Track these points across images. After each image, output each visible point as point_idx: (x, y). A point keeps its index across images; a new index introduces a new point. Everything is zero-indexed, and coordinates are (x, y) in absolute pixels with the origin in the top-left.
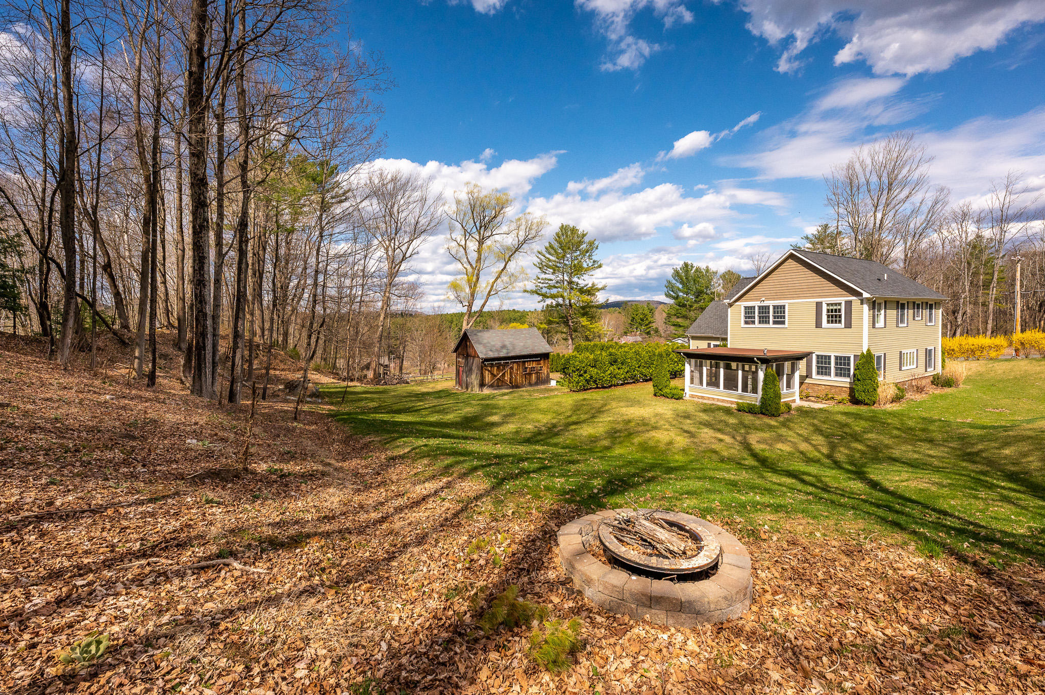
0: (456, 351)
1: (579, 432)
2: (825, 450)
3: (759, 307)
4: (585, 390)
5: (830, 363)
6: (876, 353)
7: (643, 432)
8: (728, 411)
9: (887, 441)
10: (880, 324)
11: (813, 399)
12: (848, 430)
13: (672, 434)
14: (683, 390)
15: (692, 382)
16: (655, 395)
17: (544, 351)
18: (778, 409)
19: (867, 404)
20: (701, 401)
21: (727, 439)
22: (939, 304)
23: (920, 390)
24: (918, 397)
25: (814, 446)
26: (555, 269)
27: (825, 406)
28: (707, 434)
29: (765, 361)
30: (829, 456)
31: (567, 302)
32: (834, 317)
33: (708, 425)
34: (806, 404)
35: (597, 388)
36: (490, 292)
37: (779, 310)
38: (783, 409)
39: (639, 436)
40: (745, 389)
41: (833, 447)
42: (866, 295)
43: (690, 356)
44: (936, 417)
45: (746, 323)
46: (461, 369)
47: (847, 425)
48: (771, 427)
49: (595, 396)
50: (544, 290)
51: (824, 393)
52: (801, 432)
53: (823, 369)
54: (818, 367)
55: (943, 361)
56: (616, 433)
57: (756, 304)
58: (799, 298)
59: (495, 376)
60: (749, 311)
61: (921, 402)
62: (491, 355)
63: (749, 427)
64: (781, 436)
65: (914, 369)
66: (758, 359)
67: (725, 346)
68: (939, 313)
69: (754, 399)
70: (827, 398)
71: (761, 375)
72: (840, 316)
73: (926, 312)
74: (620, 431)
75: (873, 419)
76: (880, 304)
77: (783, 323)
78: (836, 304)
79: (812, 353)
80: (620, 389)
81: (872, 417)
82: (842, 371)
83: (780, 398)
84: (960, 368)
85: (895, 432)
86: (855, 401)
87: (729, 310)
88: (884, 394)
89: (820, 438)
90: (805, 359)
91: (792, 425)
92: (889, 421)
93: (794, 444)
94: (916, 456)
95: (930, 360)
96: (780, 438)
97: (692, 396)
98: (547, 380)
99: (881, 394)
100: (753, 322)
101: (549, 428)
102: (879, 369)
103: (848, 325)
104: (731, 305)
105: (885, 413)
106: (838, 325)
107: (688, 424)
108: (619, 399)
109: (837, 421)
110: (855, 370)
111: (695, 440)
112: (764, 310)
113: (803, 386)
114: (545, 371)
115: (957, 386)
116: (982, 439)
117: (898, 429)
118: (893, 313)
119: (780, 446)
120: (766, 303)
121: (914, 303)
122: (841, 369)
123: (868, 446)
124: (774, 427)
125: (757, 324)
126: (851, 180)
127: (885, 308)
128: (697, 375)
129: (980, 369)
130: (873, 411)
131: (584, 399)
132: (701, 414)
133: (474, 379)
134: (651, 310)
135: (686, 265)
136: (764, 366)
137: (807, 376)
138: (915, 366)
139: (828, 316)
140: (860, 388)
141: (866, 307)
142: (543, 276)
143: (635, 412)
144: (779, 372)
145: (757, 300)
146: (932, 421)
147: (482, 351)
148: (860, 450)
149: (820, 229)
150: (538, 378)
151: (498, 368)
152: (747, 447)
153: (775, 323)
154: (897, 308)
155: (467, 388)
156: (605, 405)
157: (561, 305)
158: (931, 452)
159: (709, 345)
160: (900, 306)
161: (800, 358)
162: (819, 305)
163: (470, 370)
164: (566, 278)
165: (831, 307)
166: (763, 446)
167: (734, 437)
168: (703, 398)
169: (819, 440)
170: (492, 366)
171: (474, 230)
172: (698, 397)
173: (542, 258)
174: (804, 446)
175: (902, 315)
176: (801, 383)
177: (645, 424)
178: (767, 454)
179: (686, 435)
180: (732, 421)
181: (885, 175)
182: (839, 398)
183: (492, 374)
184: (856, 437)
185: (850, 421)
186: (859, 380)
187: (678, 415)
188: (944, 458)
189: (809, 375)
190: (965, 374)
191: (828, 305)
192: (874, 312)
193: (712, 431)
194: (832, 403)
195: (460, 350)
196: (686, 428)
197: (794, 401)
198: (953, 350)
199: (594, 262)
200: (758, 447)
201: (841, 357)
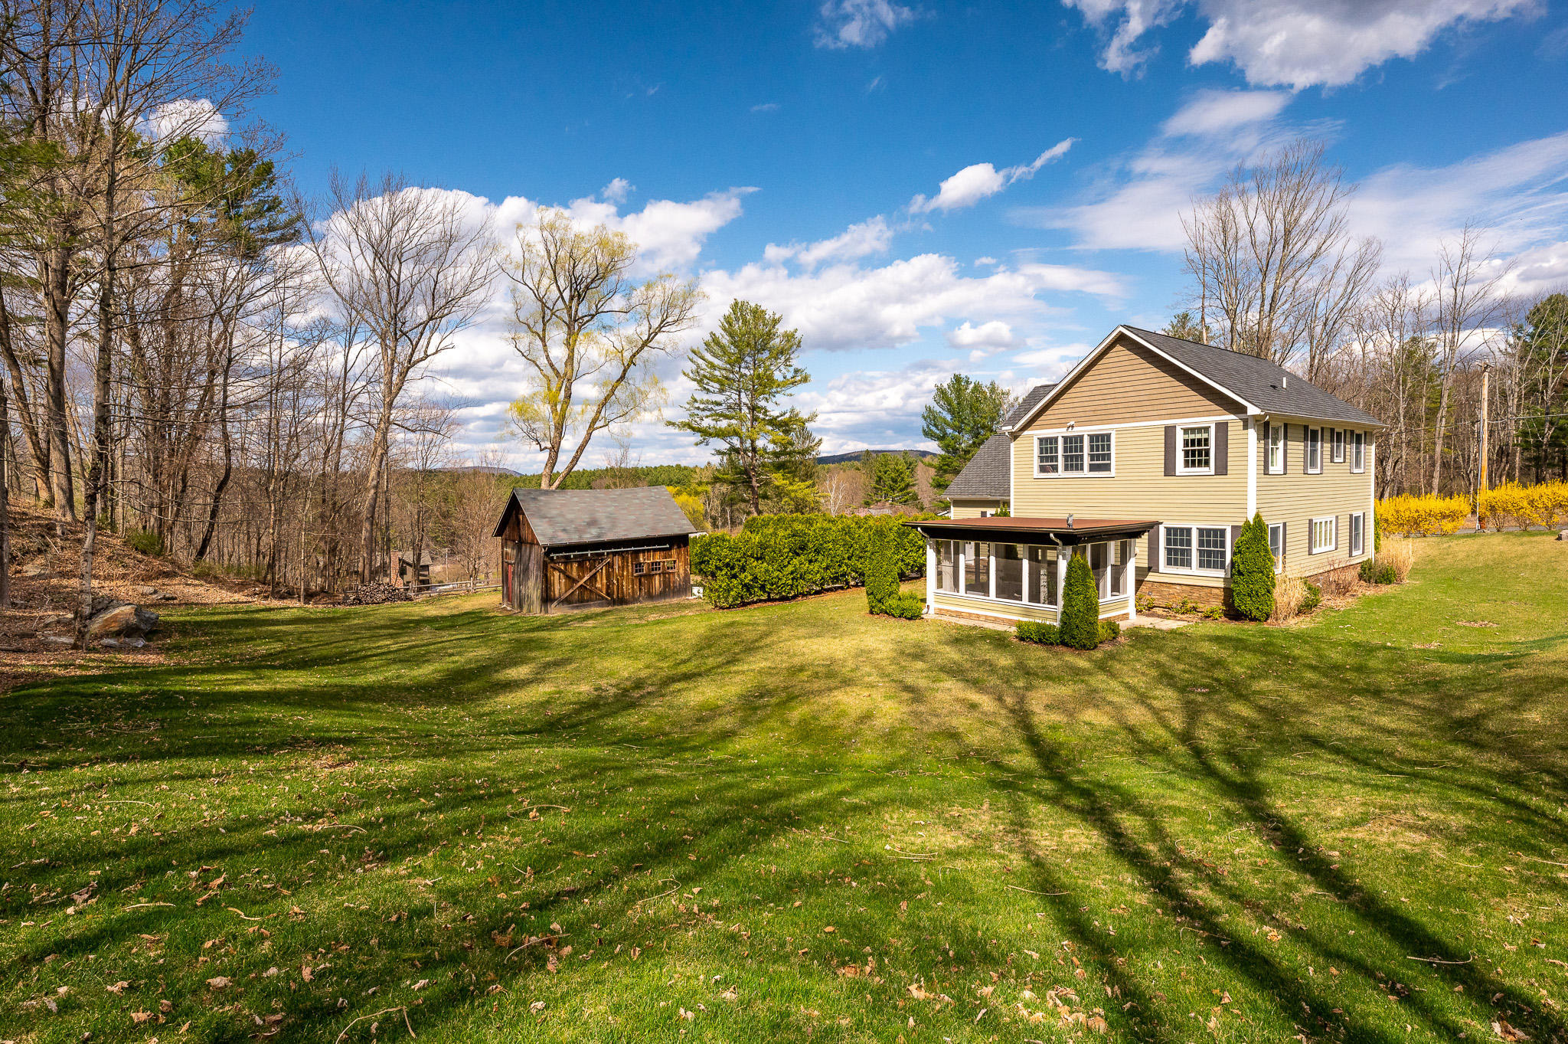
0: (499, 532)
1: (680, 700)
2: (1177, 722)
3: (1065, 439)
4: (744, 604)
5: (1189, 543)
6: (1270, 522)
7: (820, 692)
8: (999, 641)
9: (1296, 697)
10: (1277, 467)
11: (1159, 611)
12: (1220, 674)
13: (877, 695)
14: (924, 600)
15: (940, 585)
16: (871, 613)
17: (676, 530)
18: (1092, 634)
19: (1254, 619)
20: (954, 620)
21: (986, 702)
22: (1371, 434)
23: (1343, 589)
24: (1341, 603)
25: (1156, 712)
26: (724, 385)
27: (1181, 624)
28: (951, 690)
29: (1070, 539)
30: (1186, 737)
31: (748, 444)
32: (1196, 454)
33: (955, 671)
34: (1146, 622)
35: (769, 600)
36: (594, 421)
37: (1101, 442)
38: (1102, 632)
39: (807, 702)
40: (1034, 597)
41: (1193, 713)
42: (1253, 410)
43: (933, 532)
44: (1377, 641)
45: (1043, 469)
46: (511, 569)
47: (1218, 663)
48: (1076, 672)
49: (756, 616)
50: (707, 423)
51: (1179, 600)
52: (1133, 681)
53: (1179, 557)
54: (1169, 551)
55: (1377, 536)
56: (761, 696)
57: (1059, 433)
58: (1134, 419)
59: (575, 581)
60: (1047, 446)
61: (1347, 613)
62: (564, 539)
63: (1036, 674)
64: (1095, 691)
65: (1331, 552)
66: (1057, 535)
67: (1006, 514)
68: (1370, 451)
69: (1050, 615)
70: (1186, 610)
71: (1062, 567)
72: (1207, 454)
73: (1351, 448)
74: (770, 693)
75: (1266, 649)
76: (1276, 430)
77: (1107, 468)
78: (1200, 430)
79: (1159, 523)
80: (813, 601)
81: (1264, 644)
82: (1210, 559)
83: (1096, 612)
84: (1404, 550)
85: (1309, 675)
86: (1234, 613)
87: (1012, 445)
88: (1285, 599)
89: (1170, 693)
90: (1146, 536)
91: (1118, 666)
92: (1297, 652)
93: (1118, 708)
94: (1357, 731)
95: (1357, 535)
96: (1092, 698)
97: (940, 612)
98: (685, 588)
99: (1279, 600)
100: (1055, 469)
101: (626, 690)
102: (1275, 551)
103: (1222, 469)
104: (1015, 436)
105: (1290, 636)
106: (1203, 470)
107: (917, 675)
108: (801, 622)
109: (1200, 656)
110: (1234, 554)
111: (922, 708)
112: (1073, 444)
113: (1143, 587)
114: (681, 569)
115: (1399, 581)
116: (1473, 685)
117: (1314, 668)
118: (1297, 448)
119: (1090, 715)
120: (1077, 431)
121: (1332, 430)
122: (1209, 553)
123: (1261, 709)
124: (1085, 672)
125: (1061, 472)
126: (1224, 223)
127: (1286, 438)
128: (947, 568)
129: (1429, 551)
130: (1267, 633)
131: (732, 624)
132: (948, 649)
133: (533, 589)
134: (910, 466)
135: (957, 379)
136: (1069, 550)
137: (1149, 569)
138: (1333, 547)
139: (1187, 453)
140: (1242, 588)
141: (1252, 434)
142: (705, 397)
143: (817, 648)
144: (1098, 563)
145: (1060, 425)
146: (1371, 650)
147: (544, 530)
148: (1244, 720)
149: (1175, 321)
150: (666, 584)
151: (581, 565)
152: (1022, 719)
153: (1092, 468)
154: (1305, 439)
155: (521, 607)
156: (767, 635)
157: (737, 451)
158: (1384, 721)
159: (984, 514)
160: (1311, 435)
161: (1135, 533)
162: (1170, 432)
163: (526, 570)
164: (745, 399)
165: (1192, 436)
166: (1055, 717)
167: (1000, 699)
168: (959, 615)
169: (1166, 697)
170: (567, 561)
171: (560, 305)
172: (951, 614)
173: (700, 361)
174: (1137, 715)
175: (1314, 452)
176: (1139, 583)
177: (830, 675)
178: (1061, 736)
179: (906, 696)
180: (1004, 661)
181: (1279, 215)
182: (1205, 608)
183: (568, 577)
184: (1237, 689)
185: (1225, 654)
186: (1240, 573)
187: (902, 653)
188: (1412, 734)
189: (1152, 567)
190: (1412, 560)
191: (1186, 431)
192: (1266, 444)
193: (961, 685)
194: (1193, 618)
195: (507, 532)
196: (910, 680)
197: (1125, 617)
198: (1386, 521)
199: (796, 371)
200: (1044, 718)
201: (1209, 531)
